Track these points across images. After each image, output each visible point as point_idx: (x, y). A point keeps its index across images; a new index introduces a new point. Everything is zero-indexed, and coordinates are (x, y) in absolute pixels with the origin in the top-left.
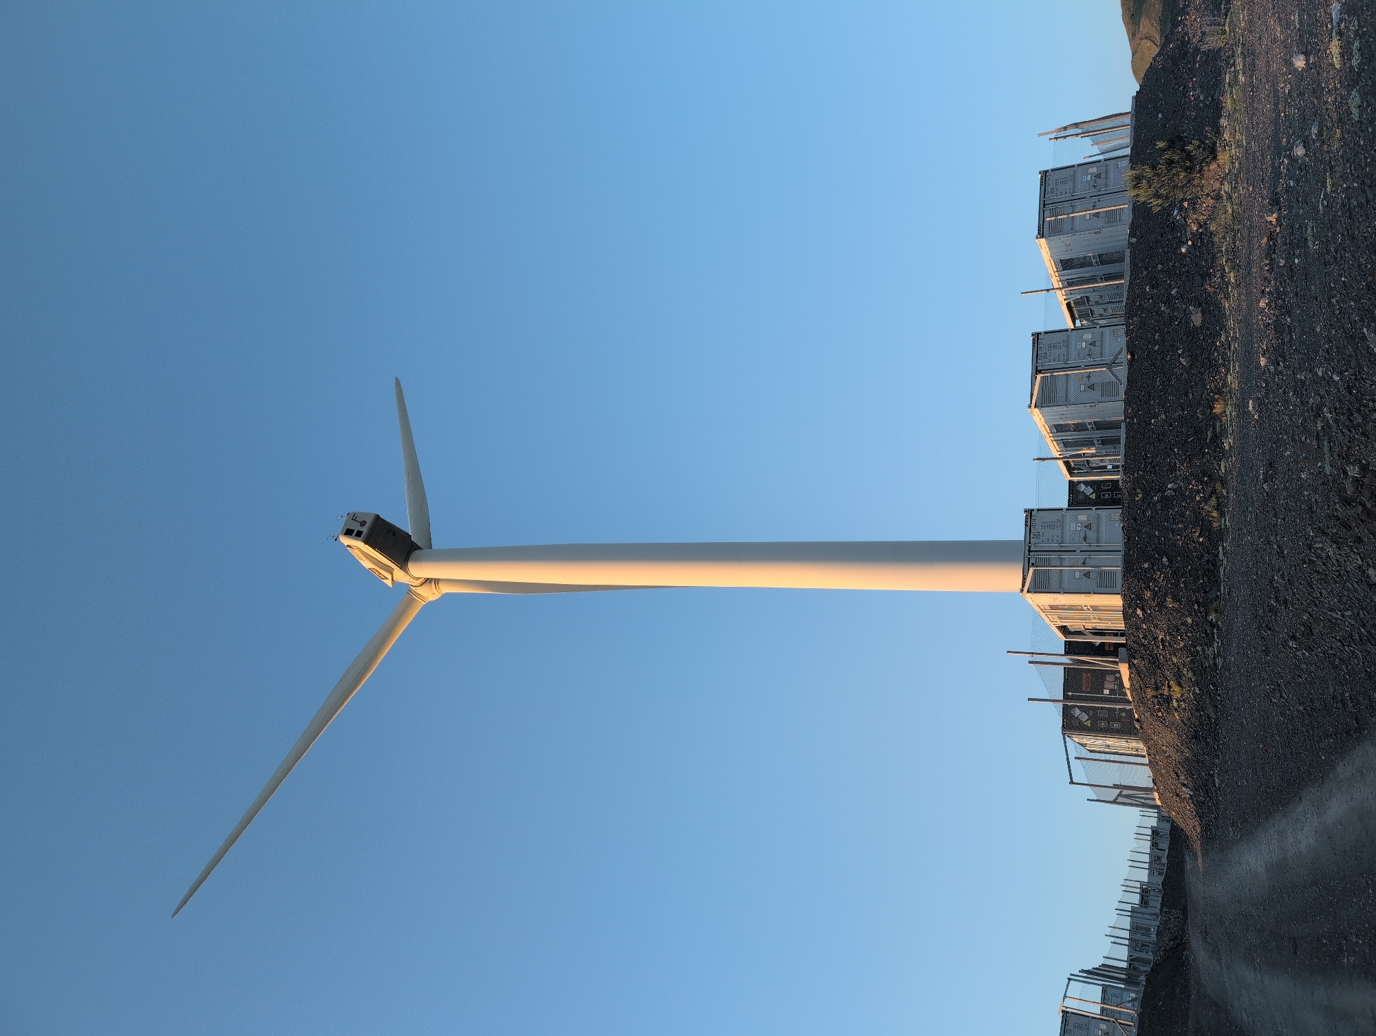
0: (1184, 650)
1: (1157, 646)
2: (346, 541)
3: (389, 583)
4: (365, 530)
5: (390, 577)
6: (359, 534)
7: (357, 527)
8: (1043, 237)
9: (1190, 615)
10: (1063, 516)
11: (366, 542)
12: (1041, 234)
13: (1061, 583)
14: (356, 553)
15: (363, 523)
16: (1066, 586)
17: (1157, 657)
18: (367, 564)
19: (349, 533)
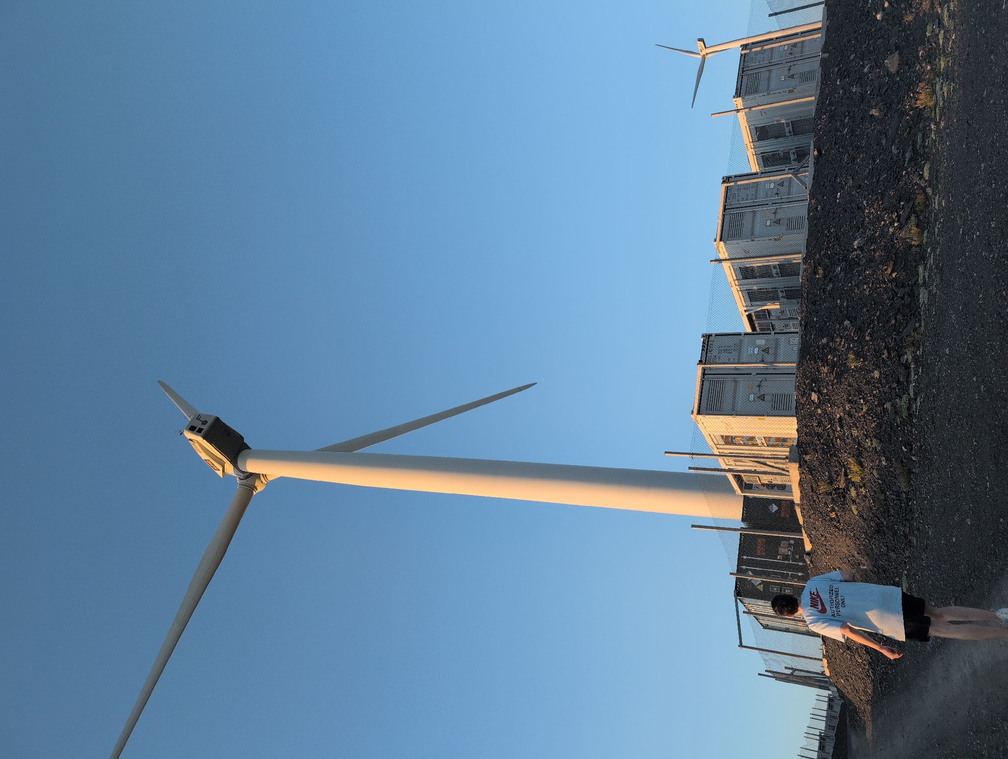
0: (869, 415)
1: (834, 431)
2: (189, 435)
3: (220, 473)
4: (205, 427)
5: (221, 468)
6: (200, 431)
7: (199, 425)
8: (740, 96)
9: (877, 367)
10: (741, 341)
11: (204, 438)
12: (738, 94)
13: (733, 407)
14: (196, 447)
15: (205, 423)
16: (739, 406)
17: (833, 444)
18: (204, 456)
19: (192, 429)
